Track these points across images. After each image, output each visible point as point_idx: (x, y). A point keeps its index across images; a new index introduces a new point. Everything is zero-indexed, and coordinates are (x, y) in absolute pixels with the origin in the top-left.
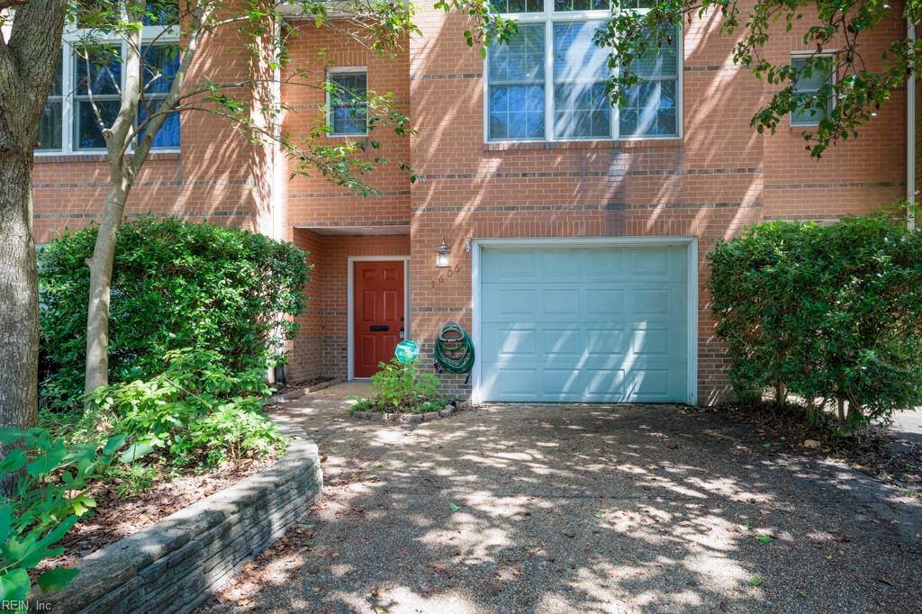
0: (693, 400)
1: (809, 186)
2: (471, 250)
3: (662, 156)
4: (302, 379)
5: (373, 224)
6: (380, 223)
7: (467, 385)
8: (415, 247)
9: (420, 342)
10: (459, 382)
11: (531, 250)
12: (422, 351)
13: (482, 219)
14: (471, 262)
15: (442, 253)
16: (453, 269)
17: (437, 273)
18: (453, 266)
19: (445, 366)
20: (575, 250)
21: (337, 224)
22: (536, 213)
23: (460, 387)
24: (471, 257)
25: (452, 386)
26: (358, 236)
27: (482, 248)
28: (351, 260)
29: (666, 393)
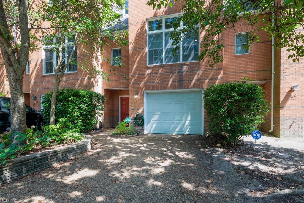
0: (202, 134)
1: (241, 72)
2: (143, 94)
3: (194, 66)
4: (106, 127)
5: (122, 87)
6: (124, 87)
7: (143, 129)
8: (130, 93)
9: (131, 117)
10: (140, 128)
11: (159, 93)
12: (132, 120)
13: (146, 86)
14: (144, 97)
15: (136, 95)
16: (139, 99)
17: (135, 100)
18: (139, 98)
19: (137, 124)
20: (171, 93)
21: (114, 88)
22: (160, 83)
23: (141, 129)
24: (144, 95)
25: (138, 129)
26: (121, 91)
27: (147, 93)
28: (120, 97)
29: (195, 132)
